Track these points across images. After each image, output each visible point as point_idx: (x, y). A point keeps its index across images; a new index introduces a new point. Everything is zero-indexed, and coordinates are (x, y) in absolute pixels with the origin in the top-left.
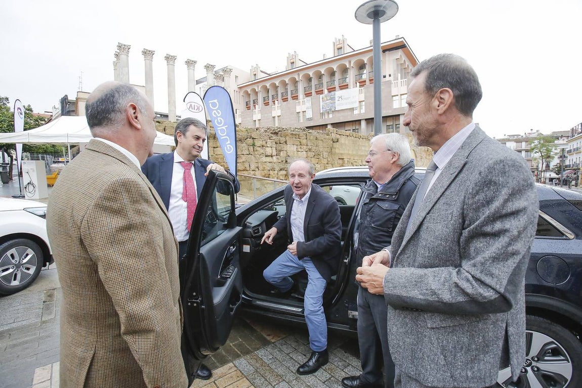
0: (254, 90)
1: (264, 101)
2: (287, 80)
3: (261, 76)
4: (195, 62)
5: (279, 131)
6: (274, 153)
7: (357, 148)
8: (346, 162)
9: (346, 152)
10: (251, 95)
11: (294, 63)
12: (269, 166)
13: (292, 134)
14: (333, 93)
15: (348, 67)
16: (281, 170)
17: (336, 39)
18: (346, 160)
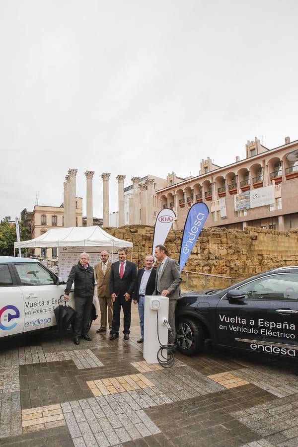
0: (170, 195)
1: (180, 203)
2: (201, 183)
3: (177, 182)
4: (124, 177)
5: (202, 232)
6: (199, 251)
7: (276, 245)
8: (265, 258)
9: (265, 248)
10: (168, 199)
11: (207, 167)
12: (195, 263)
13: (213, 234)
14: (247, 192)
15: (262, 166)
16: (205, 265)
17: (248, 141)
18: (265, 256)
